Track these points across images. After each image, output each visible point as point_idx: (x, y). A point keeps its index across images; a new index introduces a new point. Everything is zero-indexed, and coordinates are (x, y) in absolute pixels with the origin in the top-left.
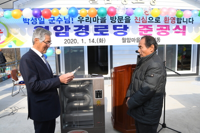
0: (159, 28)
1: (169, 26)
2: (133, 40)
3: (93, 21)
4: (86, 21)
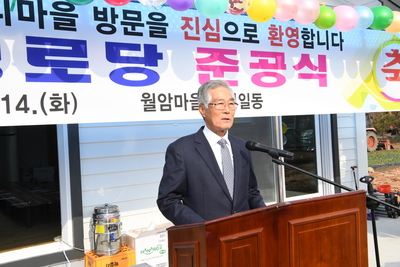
0: (256, 60)
2: (181, 101)
3: (21, 18)
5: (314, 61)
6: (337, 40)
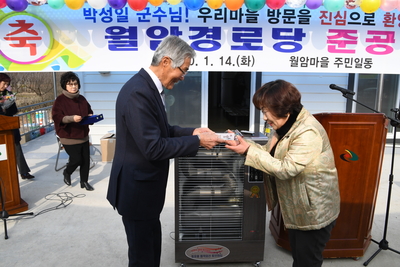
1: (393, 33)
2: (314, 62)
3: (231, 18)
4: (216, 18)
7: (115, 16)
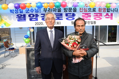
0: (95, 15)
1: (102, 14)
3: (53, 11)
5: (110, 14)
6: (116, 10)
7: (19, 11)
